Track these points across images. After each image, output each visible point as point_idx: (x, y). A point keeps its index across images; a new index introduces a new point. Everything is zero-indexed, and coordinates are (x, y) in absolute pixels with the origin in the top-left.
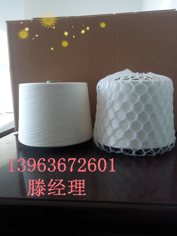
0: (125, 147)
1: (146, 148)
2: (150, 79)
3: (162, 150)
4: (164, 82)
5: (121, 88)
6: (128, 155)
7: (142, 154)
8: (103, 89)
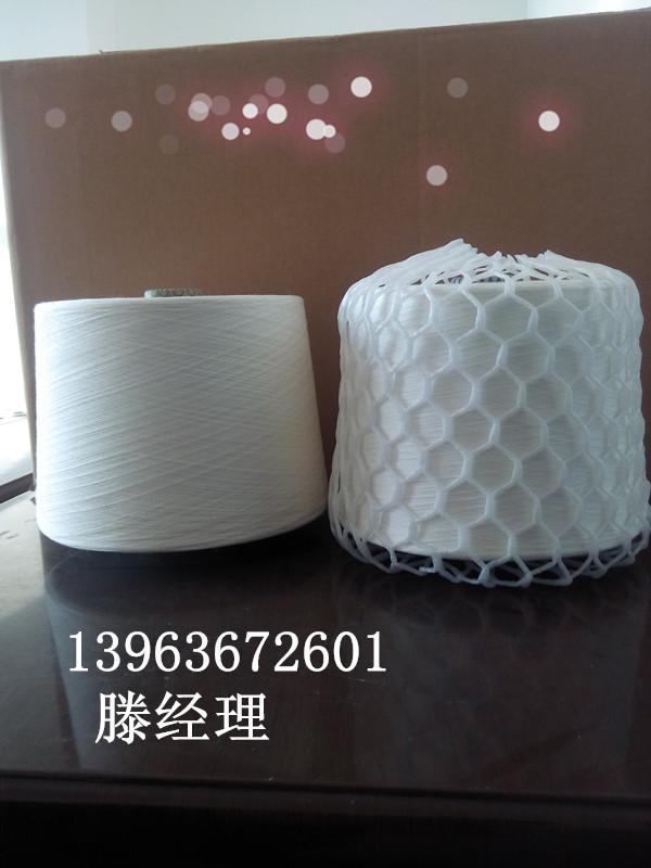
0: (450, 551)
1: (533, 553)
2: (548, 281)
3: (598, 562)
4: (603, 289)
5: (430, 315)
6: (463, 583)
7: (517, 579)
8: (363, 320)
